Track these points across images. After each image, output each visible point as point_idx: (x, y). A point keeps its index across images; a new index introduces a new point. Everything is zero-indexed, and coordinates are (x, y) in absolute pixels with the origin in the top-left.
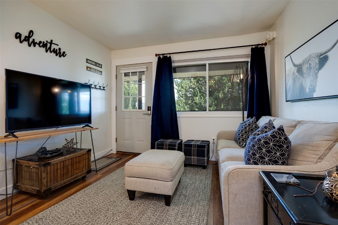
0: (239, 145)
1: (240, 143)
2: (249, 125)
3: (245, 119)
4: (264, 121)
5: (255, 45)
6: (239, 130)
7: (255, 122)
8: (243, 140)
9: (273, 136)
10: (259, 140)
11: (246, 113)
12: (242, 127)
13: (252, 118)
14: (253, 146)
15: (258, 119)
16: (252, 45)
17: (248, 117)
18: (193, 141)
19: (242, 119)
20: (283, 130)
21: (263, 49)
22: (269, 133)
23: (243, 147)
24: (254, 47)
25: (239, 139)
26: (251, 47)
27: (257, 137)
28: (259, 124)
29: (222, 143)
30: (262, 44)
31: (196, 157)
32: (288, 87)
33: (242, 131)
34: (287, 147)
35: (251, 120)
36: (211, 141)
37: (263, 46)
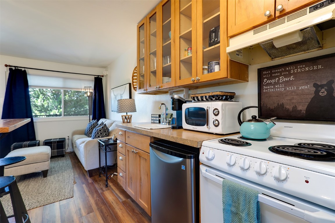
0: (88, 137)
1: (88, 135)
2: (93, 124)
3: (91, 121)
4: (101, 121)
5: (97, 76)
6: (88, 128)
7: (97, 123)
8: (90, 133)
9: (103, 128)
10: (98, 130)
11: (91, 117)
12: (89, 126)
13: (95, 120)
14: (95, 133)
15: (98, 121)
16: (95, 75)
17: (93, 120)
18: (52, 139)
19: (89, 121)
20: (106, 125)
21: (101, 79)
22: (101, 127)
23: (90, 137)
24: (96, 77)
25: (88, 133)
26: (94, 76)
27: (97, 129)
28: (99, 123)
29: (76, 137)
30: (101, 76)
31: (56, 150)
32: (112, 104)
33: (89, 128)
34: (108, 131)
35: (95, 121)
36: (67, 138)
37: (102, 77)
